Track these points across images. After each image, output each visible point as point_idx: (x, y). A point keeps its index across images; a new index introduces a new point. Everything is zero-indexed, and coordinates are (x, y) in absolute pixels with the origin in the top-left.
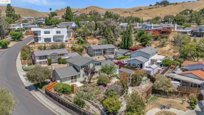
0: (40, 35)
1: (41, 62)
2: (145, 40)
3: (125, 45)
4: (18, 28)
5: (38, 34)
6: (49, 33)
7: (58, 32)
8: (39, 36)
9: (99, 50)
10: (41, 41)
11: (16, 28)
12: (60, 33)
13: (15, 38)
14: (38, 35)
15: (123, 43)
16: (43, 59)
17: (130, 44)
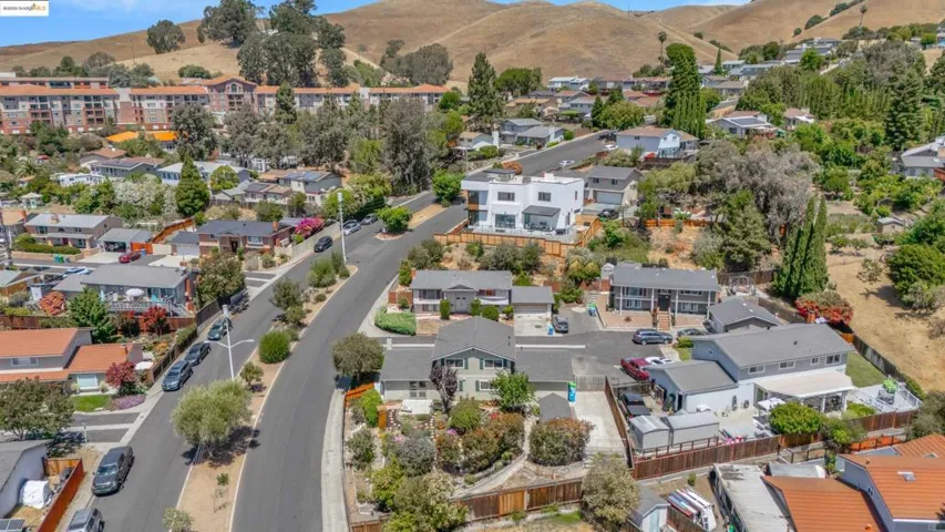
0: (485, 204)
1: (427, 305)
2: (907, 273)
3: (792, 283)
4: (481, 149)
5: (480, 200)
6: (510, 197)
7: (544, 196)
8: (481, 207)
9: (643, 292)
10: (486, 224)
11: (474, 147)
12: (549, 200)
13: (443, 194)
14: (478, 203)
15: (787, 270)
16: (432, 298)
17: (805, 284)
